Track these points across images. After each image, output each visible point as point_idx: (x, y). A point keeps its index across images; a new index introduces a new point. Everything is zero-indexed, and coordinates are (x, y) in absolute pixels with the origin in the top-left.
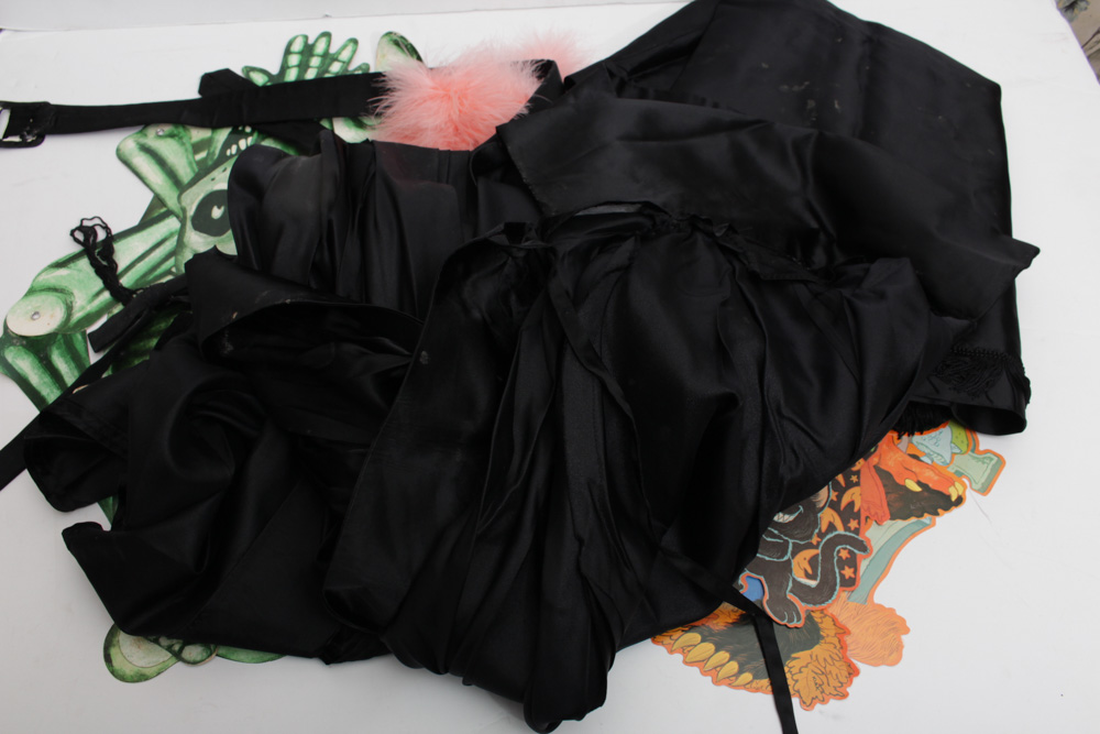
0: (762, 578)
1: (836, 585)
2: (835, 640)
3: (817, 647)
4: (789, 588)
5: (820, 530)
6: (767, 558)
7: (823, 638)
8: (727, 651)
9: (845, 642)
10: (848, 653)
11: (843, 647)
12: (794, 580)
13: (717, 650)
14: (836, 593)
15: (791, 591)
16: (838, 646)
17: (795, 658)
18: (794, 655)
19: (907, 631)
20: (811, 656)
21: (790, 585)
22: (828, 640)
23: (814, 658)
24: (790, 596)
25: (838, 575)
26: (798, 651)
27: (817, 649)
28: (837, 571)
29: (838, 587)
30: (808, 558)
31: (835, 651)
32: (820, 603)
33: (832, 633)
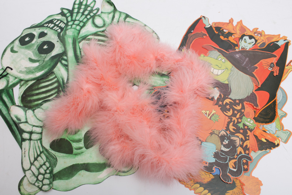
0: (220, 168)
1: (242, 171)
2: (240, 187)
3: (235, 189)
4: (228, 171)
5: (237, 153)
6: (221, 162)
7: (236, 186)
8: (207, 190)
9: (243, 188)
10: (244, 191)
11: (243, 189)
12: (229, 169)
13: (204, 190)
14: (242, 173)
15: (228, 172)
16: (241, 189)
17: (228, 193)
18: (227, 192)
19: (262, 185)
20: (233, 192)
21: (228, 170)
22: (238, 187)
23: (234, 193)
24: (228, 174)
25: (242, 167)
26: (229, 190)
27: (235, 190)
28: (242, 166)
29: (243, 171)
30: (233, 162)
31: (240, 190)
32: (237, 176)
33: (239, 185)
